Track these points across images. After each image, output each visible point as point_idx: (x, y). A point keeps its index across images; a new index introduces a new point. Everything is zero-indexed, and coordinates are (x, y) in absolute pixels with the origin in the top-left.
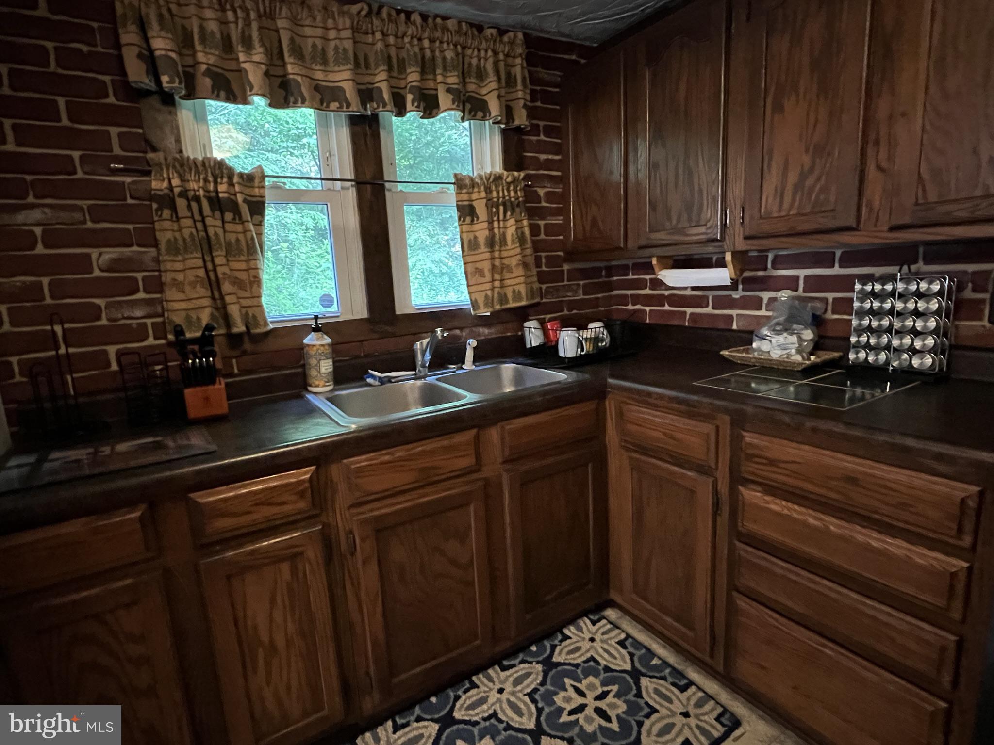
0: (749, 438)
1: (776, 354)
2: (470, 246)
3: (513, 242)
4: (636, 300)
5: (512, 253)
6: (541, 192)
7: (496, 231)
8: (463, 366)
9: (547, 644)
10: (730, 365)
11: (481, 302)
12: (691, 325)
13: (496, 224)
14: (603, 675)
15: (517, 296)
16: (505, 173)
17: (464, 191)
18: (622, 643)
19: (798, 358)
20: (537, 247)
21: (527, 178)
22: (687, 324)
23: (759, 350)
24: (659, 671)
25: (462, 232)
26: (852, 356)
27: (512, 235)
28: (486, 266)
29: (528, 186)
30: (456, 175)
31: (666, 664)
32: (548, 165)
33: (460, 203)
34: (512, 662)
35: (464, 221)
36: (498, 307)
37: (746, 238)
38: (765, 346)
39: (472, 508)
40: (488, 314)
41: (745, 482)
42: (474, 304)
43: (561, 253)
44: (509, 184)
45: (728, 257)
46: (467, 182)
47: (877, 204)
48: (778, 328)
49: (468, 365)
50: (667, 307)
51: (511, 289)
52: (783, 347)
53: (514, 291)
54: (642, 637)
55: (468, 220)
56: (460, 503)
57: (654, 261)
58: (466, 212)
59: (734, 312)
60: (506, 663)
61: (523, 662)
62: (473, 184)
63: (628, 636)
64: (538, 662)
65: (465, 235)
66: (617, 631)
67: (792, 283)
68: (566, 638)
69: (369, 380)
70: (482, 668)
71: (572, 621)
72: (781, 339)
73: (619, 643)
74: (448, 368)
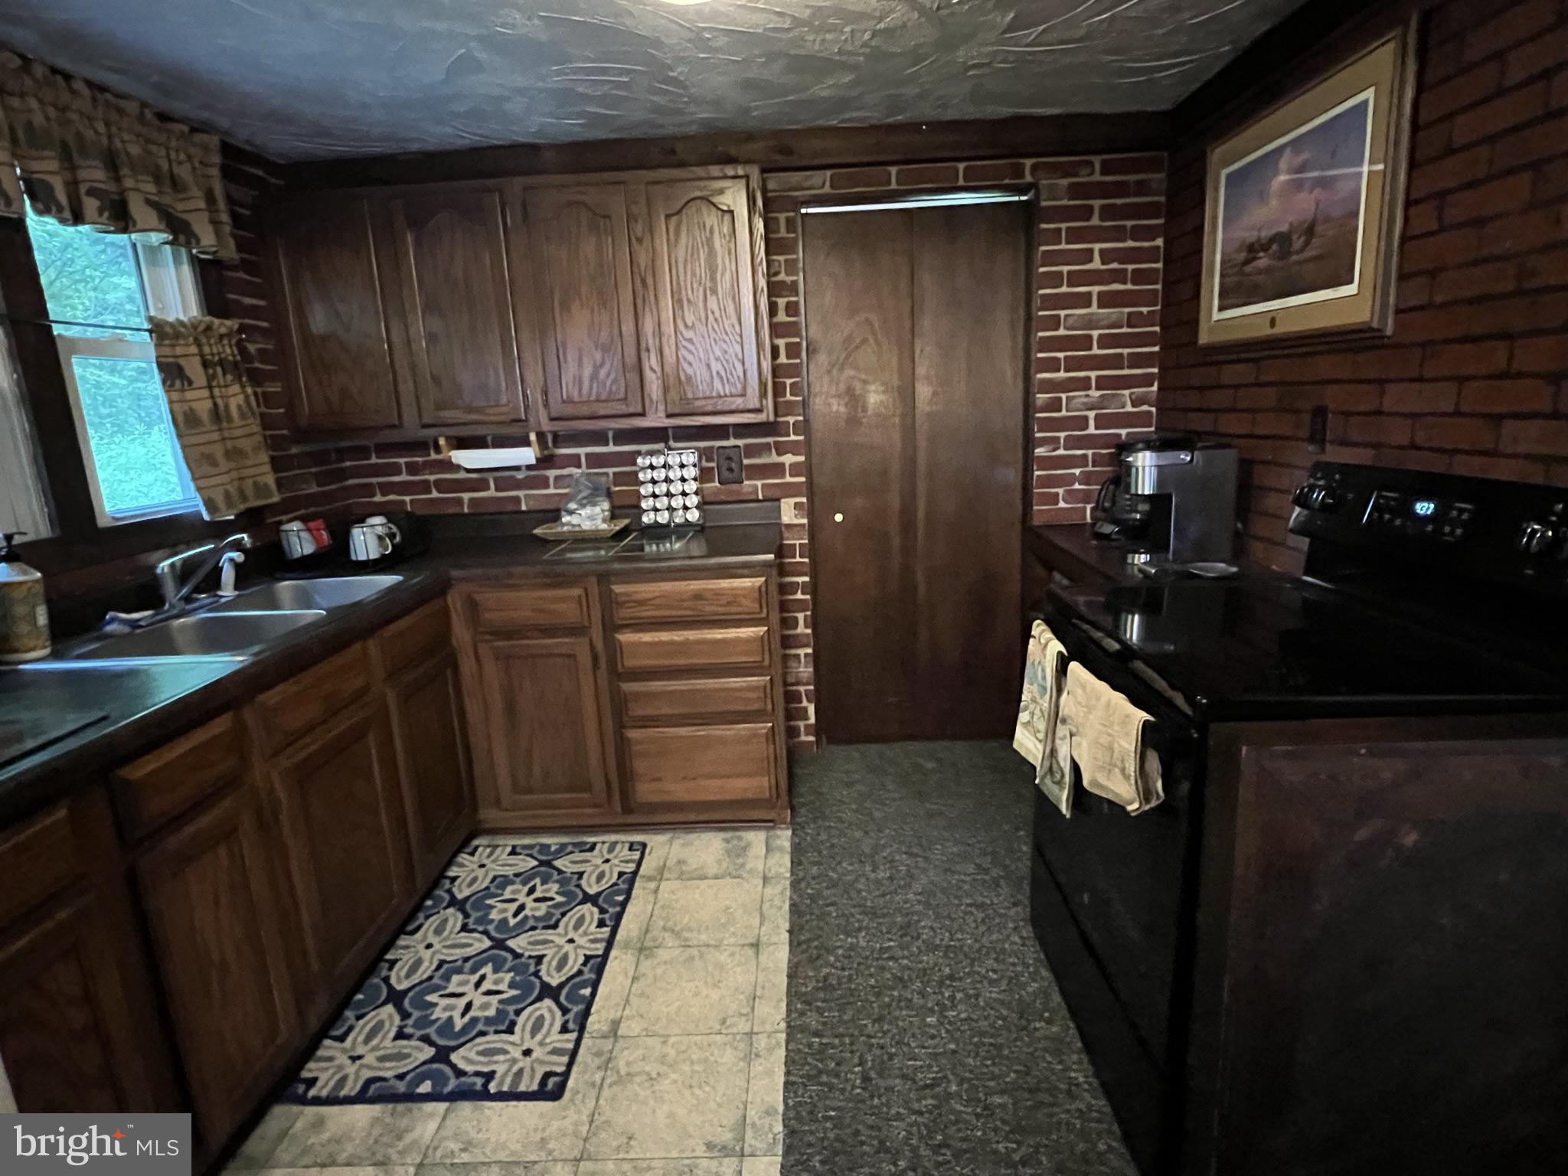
0: (618, 589)
1: (587, 525)
2: (185, 424)
3: (243, 416)
4: (386, 489)
5: (247, 433)
6: (252, 348)
7: (220, 401)
8: (220, 593)
9: (439, 892)
10: (544, 542)
11: (220, 500)
12: (472, 511)
13: (216, 391)
14: (518, 880)
15: (261, 490)
16: (217, 321)
17: (167, 342)
18: (513, 853)
19: (604, 526)
20: (266, 422)
21: (242, 329)
22: (466, 510)
23: (568, 524)
24: (562, 851)
25: (171, 402)
26: (645, 519)
27: (239, 407)
28: (218, 451)
29: (240, 340)
30: (151, 319)
31: (563, 846)
32: (252, 312)
33: (163, 360)
34: (417, 924)
35: (172, 385)
36: (242, 507)
37: (552, 419)
38: (574, 519)
39: (371, 737)
40: (232, 517)
41: (621, 628)
42: (210, 505)
43: (285, 432)
44: (221, 337)
45: (533, 437)
46: (168, 329)
47: (654, 397)
48: (585, 502)
49: (228, 591)
50: (435, 494)
51: (250, 482)
52: (591, 518)
53: (256, 484)
54: (527, 841)
55: (178, 383)
56: (358, 734)
57: (442, 442)
58: (172, 373)
59: (521, 493)
60: (410, 928)
61: (427, 918)
62: (177, 335)
63: (514, 847)
64: (445, 908)
65: (177, 407)
66: (500, 849)
67: (575, 461)
68: (453, 879)
69: (109, 628)
70: (390, 945)
71: (450, 863)
72: (586, 512)
73: (510, 854)
74: (197, 600)
